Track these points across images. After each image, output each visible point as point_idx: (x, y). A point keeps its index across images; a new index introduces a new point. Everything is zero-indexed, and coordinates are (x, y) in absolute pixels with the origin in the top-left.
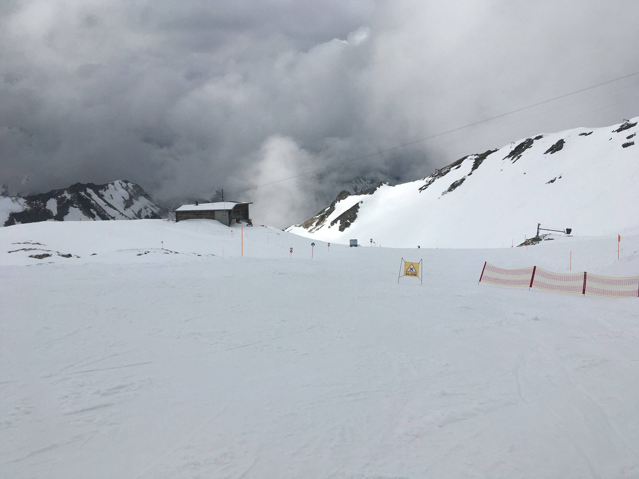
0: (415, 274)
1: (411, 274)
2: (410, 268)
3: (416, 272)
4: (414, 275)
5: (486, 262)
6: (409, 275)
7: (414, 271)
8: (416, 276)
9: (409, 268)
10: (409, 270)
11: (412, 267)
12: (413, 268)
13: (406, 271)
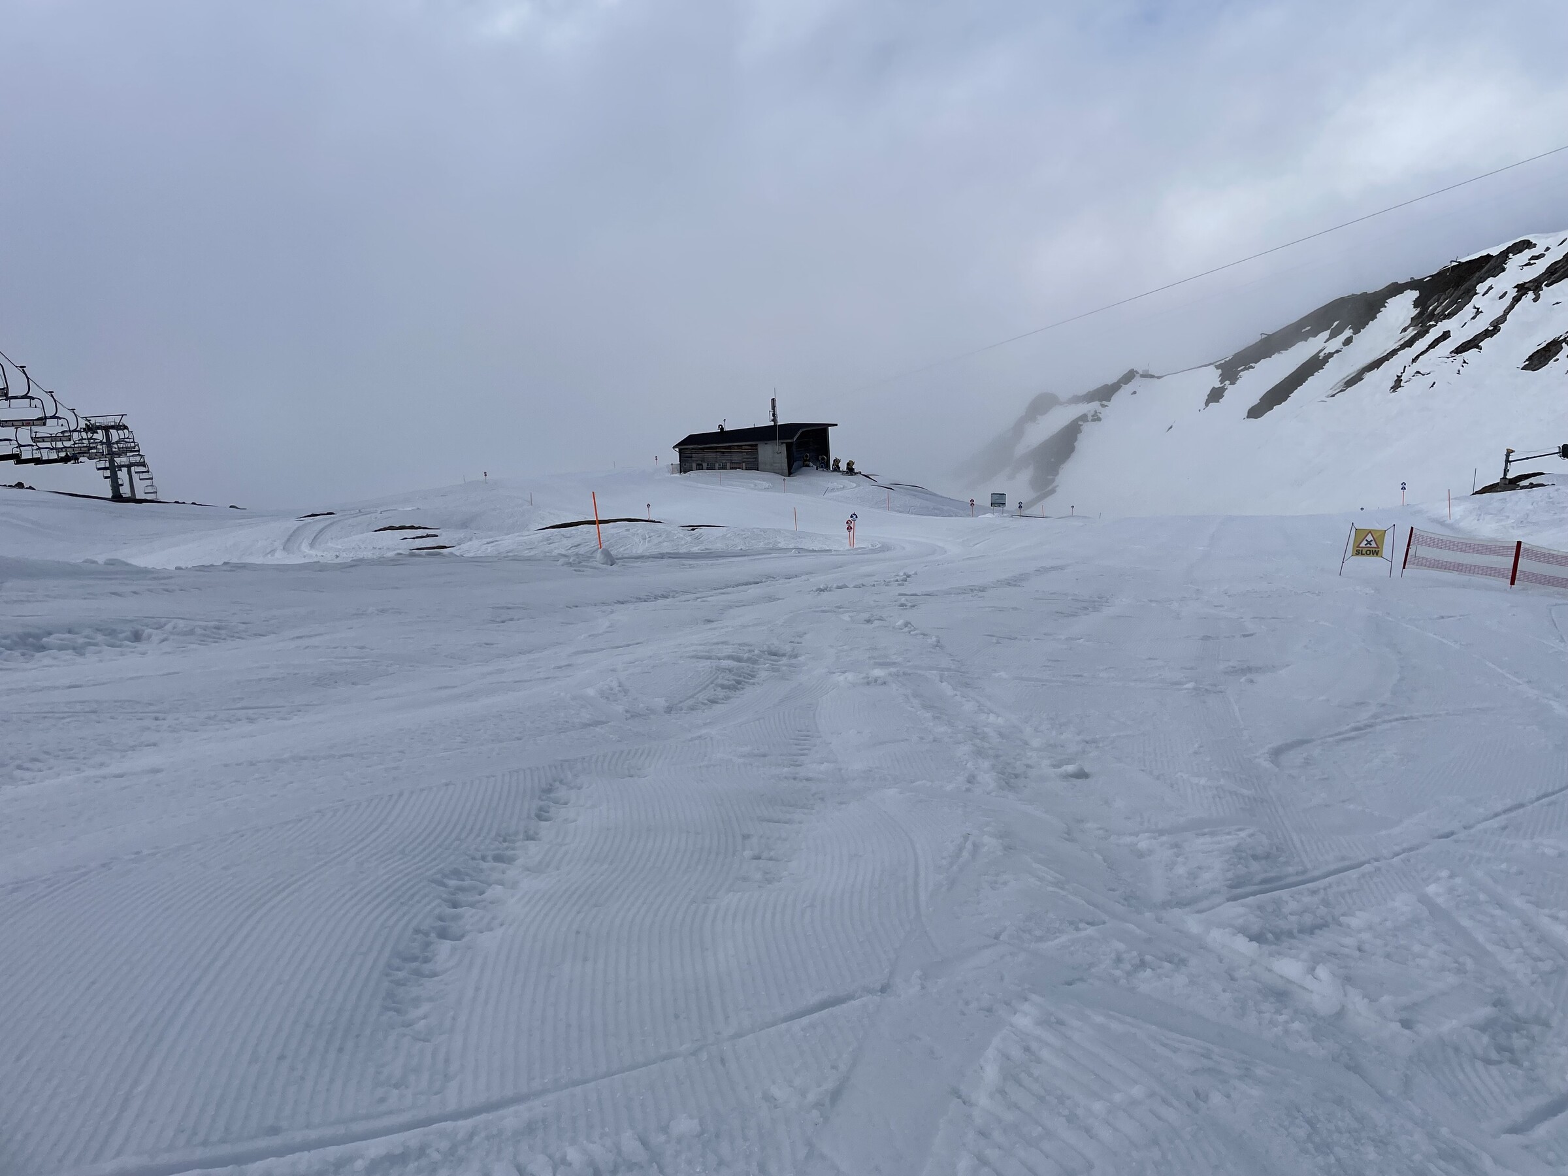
0: (1375, 551)
1: (1366, 552)
2: (1367, 540)
3: (1378, 547)
4: (1373, 554)
5: (1412, 528)
6: (1362, 554)
7: (1373, 544)
8: (1377, 555)
9: (1363, 540)
10: (1363, 545)
11: (1369, 538)
12: (1372, 541)
13: (1357, 547)
